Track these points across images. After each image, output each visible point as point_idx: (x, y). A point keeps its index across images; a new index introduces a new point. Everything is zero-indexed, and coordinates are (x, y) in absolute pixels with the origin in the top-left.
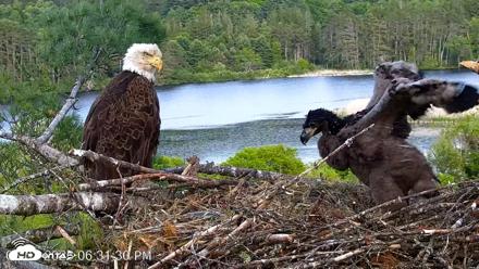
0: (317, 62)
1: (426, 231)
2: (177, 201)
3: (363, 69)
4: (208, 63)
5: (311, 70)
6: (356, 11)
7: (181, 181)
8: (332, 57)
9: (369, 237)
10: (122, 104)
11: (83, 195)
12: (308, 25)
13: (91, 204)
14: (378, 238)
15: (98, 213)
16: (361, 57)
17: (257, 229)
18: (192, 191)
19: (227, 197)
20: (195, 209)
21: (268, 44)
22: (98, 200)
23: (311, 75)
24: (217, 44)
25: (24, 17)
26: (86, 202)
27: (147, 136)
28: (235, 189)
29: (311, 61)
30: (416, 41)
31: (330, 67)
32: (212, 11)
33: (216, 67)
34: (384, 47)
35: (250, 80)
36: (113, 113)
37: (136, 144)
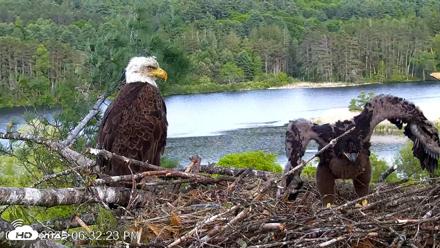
0: (295, 76)
1: (400, 221)
2: (181, 195)
3: (336, 81)
4: (195, 76)
5: (290, 82)
6: (330, 28)
7: (184, 177)
8: (308, 70)
9: (350, 226)
10: (134, 109)
11: (98, 189)
12: (286, 41)
13: (106, 197)
14: (358, 226)
15: (111, 205)
16: (335, 70)
17: (252, 218)
18: (194, 187)
19: (225, 192)
20: (197, 202)
21: (250, 59)
22: (111, 194)
23: (289, 87)
24: (202, 58)
25: (25, 34)
26: (101, 195)
27: (156, 137)
28: (232, 185)
29: (289, 74)
30: (384, 57)
31: (306, 80)
32: (198, 28)
33: (202, 80)
34: (356, 61)
35: (233, 91)
36: (126, 118)
37: (147, 145)
